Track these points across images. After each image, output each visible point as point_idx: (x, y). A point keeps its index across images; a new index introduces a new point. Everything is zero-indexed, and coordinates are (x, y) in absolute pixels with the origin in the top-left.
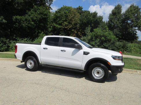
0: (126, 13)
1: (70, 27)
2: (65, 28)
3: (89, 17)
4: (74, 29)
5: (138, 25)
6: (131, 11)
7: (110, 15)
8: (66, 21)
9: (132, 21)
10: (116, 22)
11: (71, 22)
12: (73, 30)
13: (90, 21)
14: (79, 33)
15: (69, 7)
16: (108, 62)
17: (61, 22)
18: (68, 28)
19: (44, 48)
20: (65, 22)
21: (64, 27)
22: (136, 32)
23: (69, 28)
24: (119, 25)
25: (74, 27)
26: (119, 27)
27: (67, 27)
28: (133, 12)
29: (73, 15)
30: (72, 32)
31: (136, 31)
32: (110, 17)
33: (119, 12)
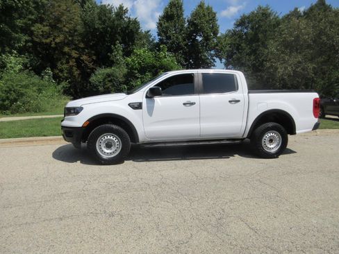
1: (58, 40)
2: (44, 41)
4: (68, 45)
6: (204, 16)
10: (177, 37)
11: (59, 25)
12: (66, 49)
13: (111, 27)
18: (51, 41)
21: (38, 40)
22: (214, 60)
23: (56, 43)
24: (182, 44)
27: (48, 41)
30: (64, 54)
31: (214, 58)
32: (160, 25)
33: (180, 16)
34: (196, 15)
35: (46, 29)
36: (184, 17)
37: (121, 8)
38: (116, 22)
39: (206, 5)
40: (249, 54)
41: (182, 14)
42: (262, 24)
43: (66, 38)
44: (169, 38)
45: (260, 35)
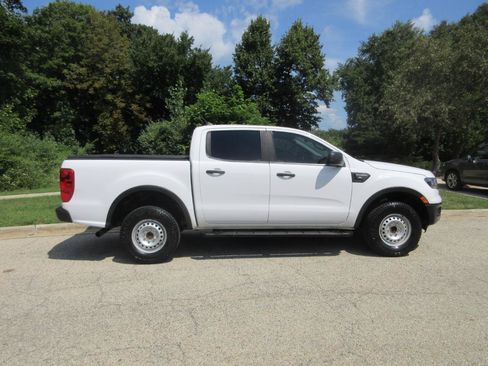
0: (287, 47)
1: (97, 85)
2: (79, 87)
3: (166, 49)
4: (113, 92)
5: (319, 83)
6: (299, 41)
7: (239, 49)
8: (77, 59)
9: (304, 73)
10: (261, 74)
11: (99, 66)
12: (109, 97)
13: (171, 65)
14: (134, 107)
15: (81, 7)
16: (422, 196)
17: (58, 65)
18: (89, 87)
19: (208, 172)
20: (74, 66)
21: (71, 86)
22: (315, 104)
23: (95, 89)
24: (269, 83)
25: (111, 87)
26: (271, 89)
27: (85, 86)
28: (304, 44)
29: (106, 40)
30: (107, 103)
31: (315, 101)
32: (238, 57)
33: (265, 44)
34: (287, 41)
35: (83, 70)
36: (272, 44)
37: (184, 36)
38: (177, 58)
39: (304, 26)
40: (369, 94)
41: (269, 41)
42: (386, 48)
43: (109, 82)
44: (250, 75)
45: (384, 66)
